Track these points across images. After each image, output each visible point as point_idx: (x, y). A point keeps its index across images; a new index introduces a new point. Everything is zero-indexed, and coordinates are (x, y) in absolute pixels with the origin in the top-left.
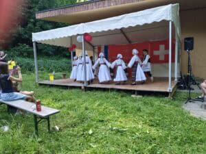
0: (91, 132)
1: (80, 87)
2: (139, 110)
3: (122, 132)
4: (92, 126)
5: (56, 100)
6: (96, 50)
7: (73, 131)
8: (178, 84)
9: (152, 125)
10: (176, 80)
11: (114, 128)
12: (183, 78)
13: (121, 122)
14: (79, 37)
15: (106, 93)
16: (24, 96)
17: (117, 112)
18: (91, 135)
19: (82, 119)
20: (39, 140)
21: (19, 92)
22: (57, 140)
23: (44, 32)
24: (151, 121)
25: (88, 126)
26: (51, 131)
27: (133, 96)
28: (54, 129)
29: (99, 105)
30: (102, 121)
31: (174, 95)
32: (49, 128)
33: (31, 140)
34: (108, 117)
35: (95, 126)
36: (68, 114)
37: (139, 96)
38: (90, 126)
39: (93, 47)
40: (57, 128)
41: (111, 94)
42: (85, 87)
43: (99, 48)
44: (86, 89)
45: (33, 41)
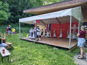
2: (51, 56)
4: (25, 62)
5: (21, 47)
6: (46, 26)
7: (17, 63)
14: (34, 21)
19: (24, 58)
23: (23, 18)
24: (52, 63)
26: (9, 62)
27: (54, 48)
29: (35, 52)
30: (31, 60)
36: (20, 54)
39: (45, 24)
40: (12, 61)
43: (47, 25)
44: (36, 43)
45: (19, 22)
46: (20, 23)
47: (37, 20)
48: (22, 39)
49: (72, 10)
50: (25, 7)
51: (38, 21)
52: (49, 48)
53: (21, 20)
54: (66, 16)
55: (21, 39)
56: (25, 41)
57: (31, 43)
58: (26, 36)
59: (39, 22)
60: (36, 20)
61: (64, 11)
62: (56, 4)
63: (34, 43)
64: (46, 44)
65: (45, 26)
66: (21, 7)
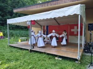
1: (28, 50)
10: (83, 47)
12: (87, 44)
14: (28, 22)
15: (41, 54)
23: (12, 19)
27: (56, 58)
39: (41, 26)
43: (44, 27)
44: (31, 51)
45: (7, 23)
47: (31, 21)
48: (12, 46)
49: (81, 6)
50: (16, 6)
51: (32, 22)
52: (49, 58)
54: (72, 15)
55: (10, 46)
56: (16, 49)
57: (24, 52)
58: (18, 41)
59: (34, 24)
61: (69, 8)
62: (55, 2)
63: (28, 51)
64: (45, 53)
65: (41, 28)
66: (11, 6)
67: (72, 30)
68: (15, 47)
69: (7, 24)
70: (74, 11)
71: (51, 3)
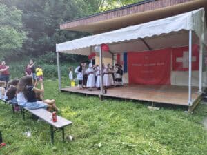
0: (100, 145)
1: (97, 96)
2: (153, 124)
3: (130, 148)
4: (102, 138)
5: (74, 108)
6: (116, 58)
7: (84, 142)
8: (203, 95)
9: (164, 143)
10: (200, 91)
11: (123, 143)
13: (132, 137)
15: (121, 103)
16: (46, 104)
17: (129, 126)
18: (100, 148)
19: (95, 130)
20: (54, 148)
21: (41, 100)
22: (69, 150)
24: (163, 138)
25: (99, 138)
26: (65, 140)
27: (149, 107)
28: (68, 138)
29: (112, 116)
30: (113, 134)
31: (195, 109)
32: (63, 138)
33: (47, 147)
34: (119, 130)
35: (105, 139)
36: (83, 124)
37: (155, 108)
38: (100, 139)
39: (113, 54)
40: (71, 138)
41: (126, 104)
42: (102, 96)
43: (119, 55)
44: (103, 97)
45: (57, 51)
46: (58, 54)
47: (103, 45)
48: (67, 92)
51: (105, 47)
52: (138, 108)
53: (62, 47)
54: (177, 30)
55: (62, 91)
57: (91, 99)
60: (101, 43)
61: (172, 20)
62: (142, 6)
63: (97, 98)
65: (113, 59)
66: (50, 17)
67: (178, 60)
68: (71, 93)
69: (56, 53)
70: (181, 25)
71: (136, 7)
